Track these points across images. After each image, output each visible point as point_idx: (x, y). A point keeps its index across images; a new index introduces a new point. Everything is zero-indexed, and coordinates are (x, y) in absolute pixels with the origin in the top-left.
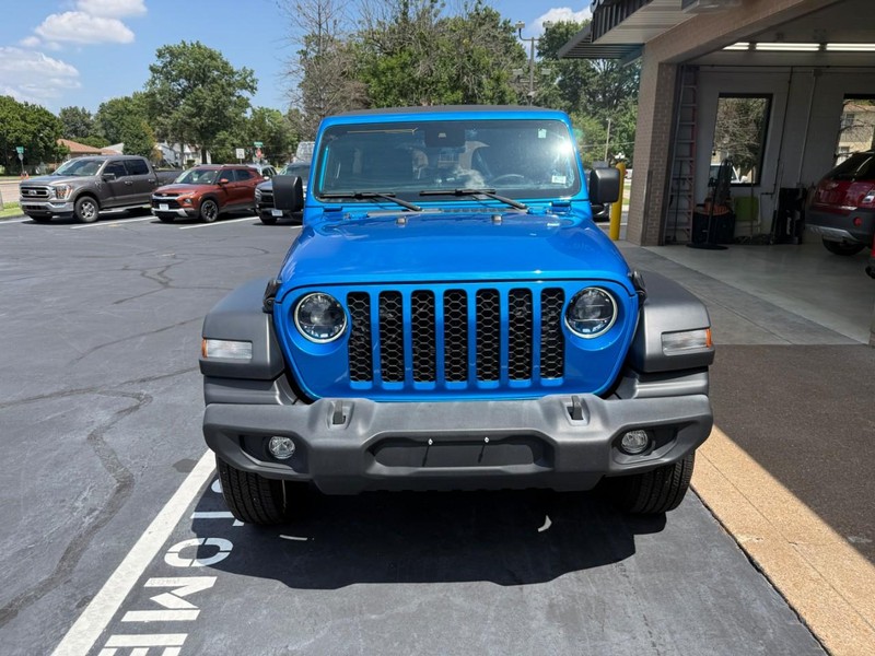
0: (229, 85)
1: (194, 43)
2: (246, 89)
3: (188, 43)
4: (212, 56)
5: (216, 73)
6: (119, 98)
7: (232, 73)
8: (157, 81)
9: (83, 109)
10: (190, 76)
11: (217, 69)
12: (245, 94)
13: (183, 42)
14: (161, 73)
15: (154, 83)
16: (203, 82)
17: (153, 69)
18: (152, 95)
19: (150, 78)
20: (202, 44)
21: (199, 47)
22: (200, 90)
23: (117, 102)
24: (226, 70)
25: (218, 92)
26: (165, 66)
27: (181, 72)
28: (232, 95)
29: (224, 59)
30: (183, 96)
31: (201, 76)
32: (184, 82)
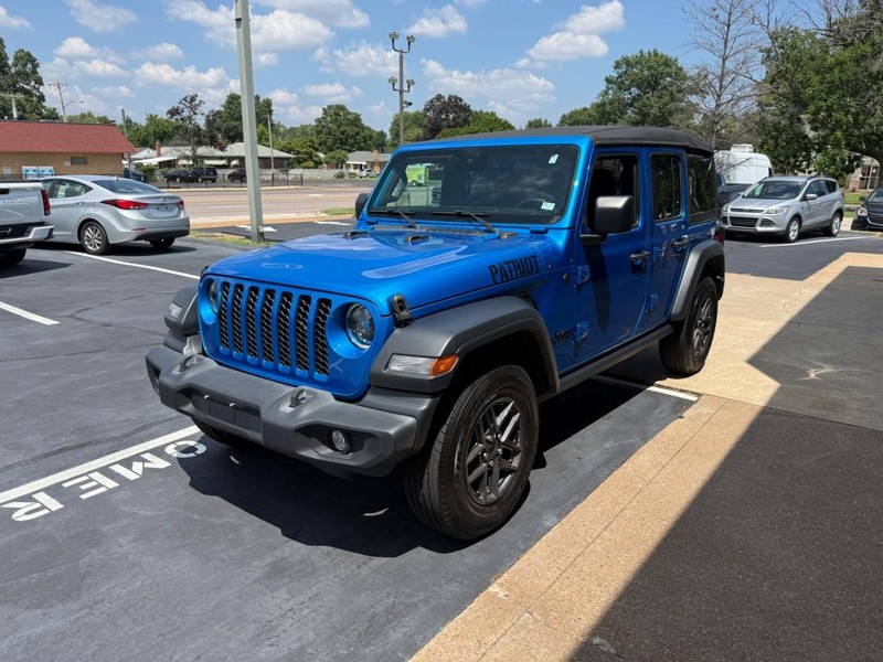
0: (680, 91)
1: (652, 51)
2: (696, 94)
3: (645, 52)
4: (667, 63)
5: (668, 79)
6: (579, 108)
7: (685, 78)
8: (610, 92)
9: (546, 121)
10: (642, 84)
11: (670, 75)
12: (694, 99)
13: (641, 52)
14: (615, 83)
15: (606, 93)
16: (654, 90)
17: (608, 81)
18: (603, 104)
19: (604, 88)
20: (659, 51)
21: (656, 55)
22: (648, 98)
23: (576, 112)
24: (679, 74)
25: (666, 99)
26: (620, 76)
27: (633, 81)
28: (682, 101)
29: (679, 65)
30: (631, 105)
31: (651, 84)
32: (634, 91)
